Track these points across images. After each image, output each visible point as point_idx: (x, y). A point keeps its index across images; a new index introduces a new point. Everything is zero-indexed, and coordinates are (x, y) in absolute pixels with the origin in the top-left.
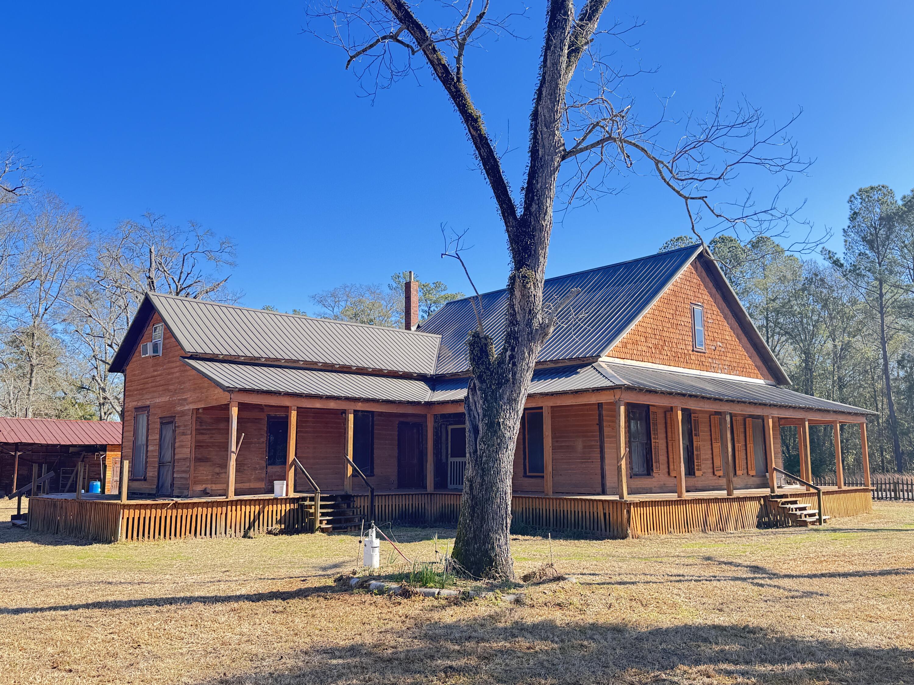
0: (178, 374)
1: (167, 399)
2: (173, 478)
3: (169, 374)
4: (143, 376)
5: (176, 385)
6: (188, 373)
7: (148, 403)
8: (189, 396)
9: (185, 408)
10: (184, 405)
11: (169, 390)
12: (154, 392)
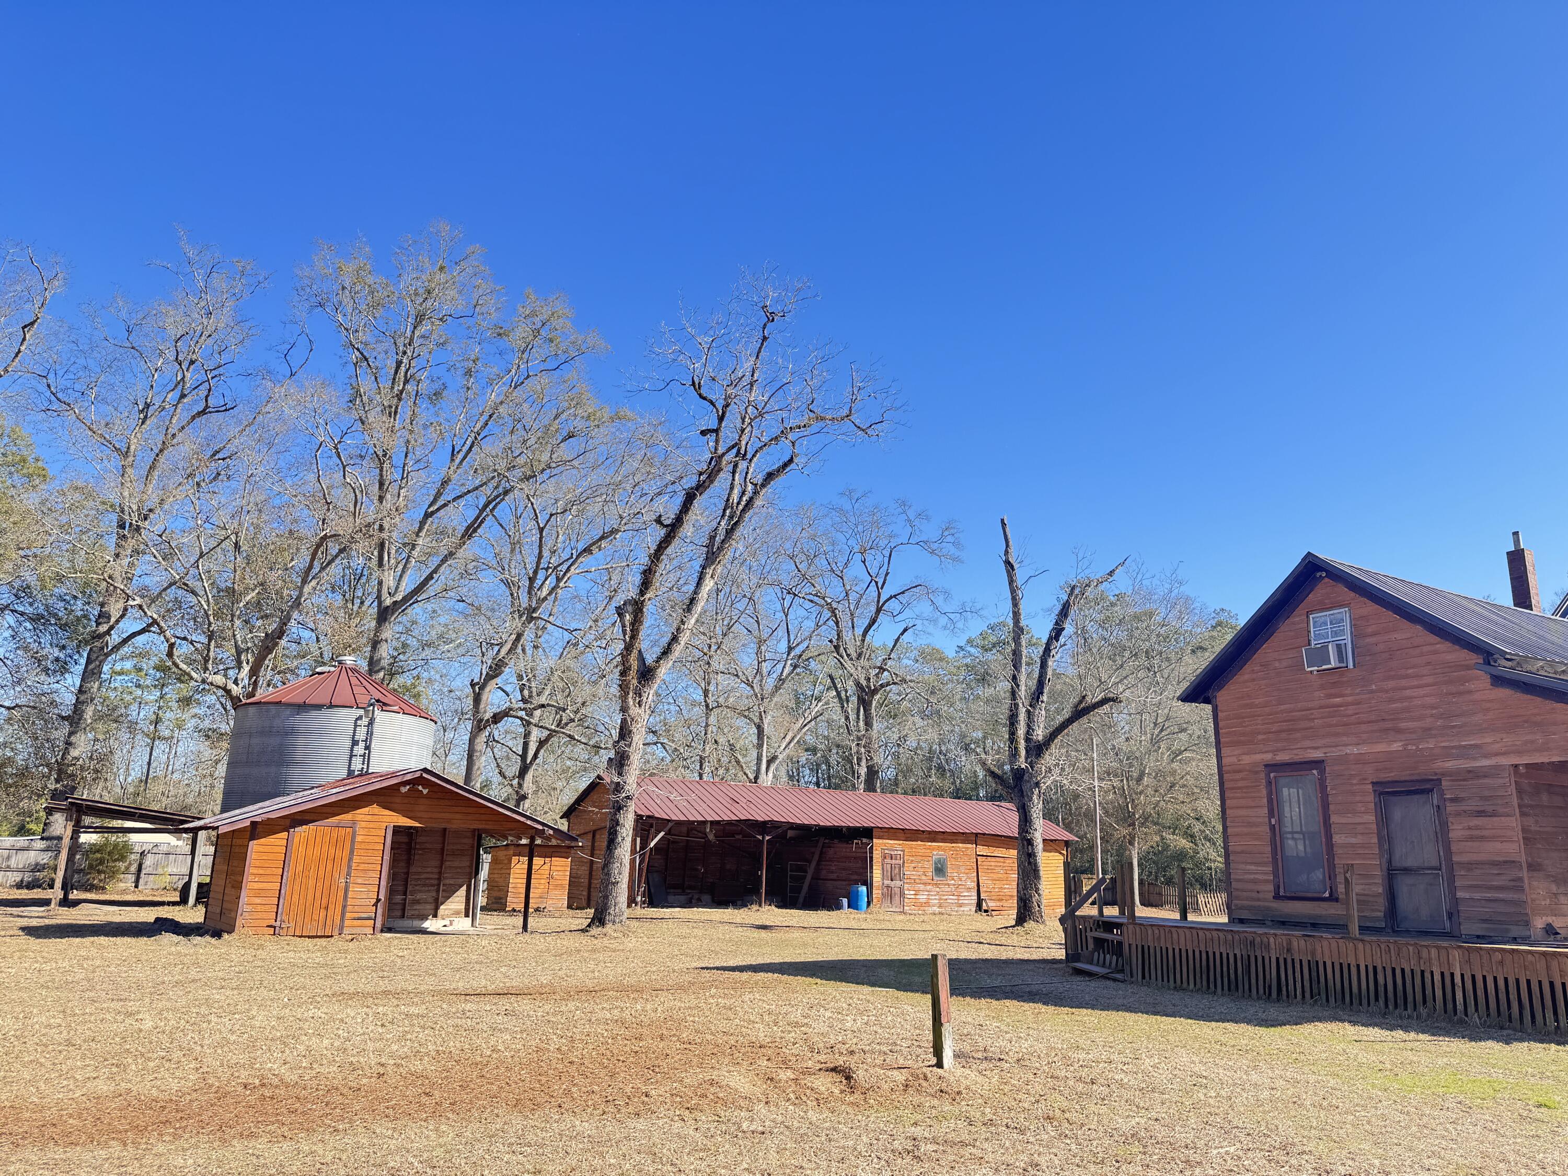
0: (1430, 700)
1: (1396, 746)
2: (1456, 901)
3: (1391, 701)
4: (1282, 707)
5: (1428, 720)
6: (1476, 696)
7: (1317, 755)
8: (1488, 740)
9: (1478, 765)
10: (1475, 759)
11: (1399, 731)
12: (1337, 735)
